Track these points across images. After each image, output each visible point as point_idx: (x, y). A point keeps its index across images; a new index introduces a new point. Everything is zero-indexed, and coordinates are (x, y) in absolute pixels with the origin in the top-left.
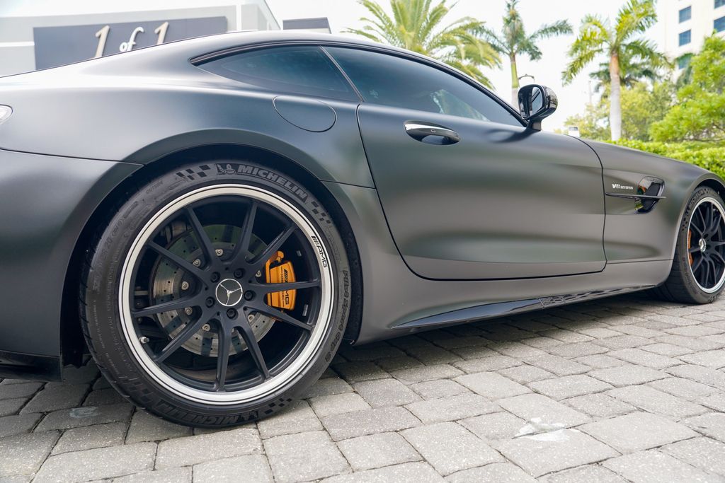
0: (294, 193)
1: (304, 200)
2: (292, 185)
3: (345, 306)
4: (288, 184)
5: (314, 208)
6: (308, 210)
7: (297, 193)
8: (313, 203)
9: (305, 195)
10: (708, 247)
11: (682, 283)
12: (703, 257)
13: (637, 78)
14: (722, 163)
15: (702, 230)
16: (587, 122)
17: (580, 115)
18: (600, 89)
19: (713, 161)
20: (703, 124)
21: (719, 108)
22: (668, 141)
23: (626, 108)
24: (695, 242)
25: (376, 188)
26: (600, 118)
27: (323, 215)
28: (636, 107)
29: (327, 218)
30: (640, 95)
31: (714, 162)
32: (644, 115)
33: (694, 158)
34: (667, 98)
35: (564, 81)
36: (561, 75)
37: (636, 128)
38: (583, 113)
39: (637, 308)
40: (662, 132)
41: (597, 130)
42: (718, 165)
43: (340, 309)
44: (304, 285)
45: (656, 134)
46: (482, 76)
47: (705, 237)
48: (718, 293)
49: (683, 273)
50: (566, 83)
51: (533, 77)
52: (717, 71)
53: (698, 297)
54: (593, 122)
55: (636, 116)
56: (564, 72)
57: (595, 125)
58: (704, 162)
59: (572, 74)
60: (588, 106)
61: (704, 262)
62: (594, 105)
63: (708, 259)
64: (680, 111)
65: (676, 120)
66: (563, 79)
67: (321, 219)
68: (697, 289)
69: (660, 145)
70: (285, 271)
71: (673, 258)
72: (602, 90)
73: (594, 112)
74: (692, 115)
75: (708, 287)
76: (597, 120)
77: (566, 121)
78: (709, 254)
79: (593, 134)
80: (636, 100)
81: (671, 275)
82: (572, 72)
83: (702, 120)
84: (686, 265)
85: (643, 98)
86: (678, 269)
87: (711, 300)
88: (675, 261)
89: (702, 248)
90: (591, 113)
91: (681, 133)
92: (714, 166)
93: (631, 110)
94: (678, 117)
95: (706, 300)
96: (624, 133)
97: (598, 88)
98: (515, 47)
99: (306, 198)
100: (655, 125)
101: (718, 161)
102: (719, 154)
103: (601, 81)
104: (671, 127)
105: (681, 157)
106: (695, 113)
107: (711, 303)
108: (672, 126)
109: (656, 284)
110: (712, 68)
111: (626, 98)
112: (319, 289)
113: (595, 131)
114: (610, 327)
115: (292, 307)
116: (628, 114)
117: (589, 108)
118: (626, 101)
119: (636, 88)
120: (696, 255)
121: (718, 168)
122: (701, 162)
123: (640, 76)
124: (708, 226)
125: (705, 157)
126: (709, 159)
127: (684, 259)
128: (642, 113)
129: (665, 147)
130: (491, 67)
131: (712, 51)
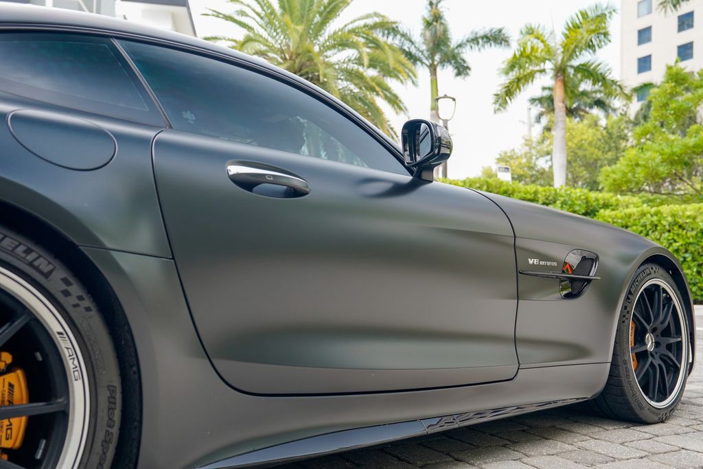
0: (31, 264)
1: (47, 275)
2: (28, 251)
3: (106, 442)
4: (21, 249)
5: (64, 287)
6: (53, 291)
7: (36, 263)
8: (65, 281)
9: (51, 267)
10: (657, 344)
11: (623, 394)
12: (650, 359)
13: (587, 109)
14: (684, 225)
15: (649, 323)
16: (524, 160)
17: (516, 151)
18: (541, 119)
19: (675, 221)
20: (663, 173)
21: (681, 154)
22: (623, 193)
23: (574, 146)
24: (640, 338)
25: (173, 258)
26: (542, 156)
27: (80, 298)
28: (586, 145)
29: (87, 302)
30: (591, 131)
31: (676, 223)
32: (594, 156)
33: (652, 216)
34: (623, 136)
35: (497, 106)
36: (493, 99)
37: (585, 172)
38: (518, 147)
39: (566, 427)
40: (614, 180)
41: (537, 171)
42: (680, 227)
43: (98, 448)
44: (40, 408)
45: (607, 183)
46: (390, 93)
47: (654, 331)
48: (672, 408)
49: (624, 379)
50: (499, 109)
51: (454, 100)
52: (679, 109)
53: (645, 415)
54: (533, 161)
55: (585, 156)
56: (497, 95)
57: (535, 164)
58: (664, 223)
59: (507, 98)
60: (526, 140)
61: (652, 364)
62: (534, 140)
63: (657, 362)
64: (636, 155)
65: (632, 166)
66: (495, 103)
67: (76, 306)
68: (643, 403)
69: (611, 197)
70: (11, 386)
71: (610, 360)
72: (544, 121)
73: (534, 148)
74: (650, 161)
75: (659, 401)
76: (537, 159)
77: (498, 156)
78: (659, 355)
79: (532, 176)
80: (585, 137)
81: (608, 383)
82: (507, 95)
83: (661, 169)
84: (627, 370)
85: (594, 135)
86: (618, 376)
87: (662, 418)
88: (614, 364)
89: (650, 345)
90: (530, 149)
91: (637, 183)
92: (676, 228)
93: (580, 148)
94: (634, 163)
95: (656, 418)
96: (570, 176)
97: (540, 118)
98: (437, 57)
99: (51, 272)
100: (607, 171)
101: (681, 221)
102: (681, 214)
103: (543, 110)
104: (625, 174)
105: (637, 214)
106: (653, 159)
107: (662, 422)
109: (589, 396)
110: (673, 105)
111: (574, 133)
112: (63, 416)
113: (534, 173)
114: (525, 460)
115: (18, 444)
116: (576, 154)
117: (528, 142)
118: (574, 137)
119: (586, 122)
120: (642, 356)
121: (680, 231)
122: (660, 221)
123: (591, 107)
124: (657, 317)
125: (665, 215)
126: (670, 219)
127: (625, 362)
128: (593, 154)
129: (617, 200)
130: (402, 81)
131: (673, 84)
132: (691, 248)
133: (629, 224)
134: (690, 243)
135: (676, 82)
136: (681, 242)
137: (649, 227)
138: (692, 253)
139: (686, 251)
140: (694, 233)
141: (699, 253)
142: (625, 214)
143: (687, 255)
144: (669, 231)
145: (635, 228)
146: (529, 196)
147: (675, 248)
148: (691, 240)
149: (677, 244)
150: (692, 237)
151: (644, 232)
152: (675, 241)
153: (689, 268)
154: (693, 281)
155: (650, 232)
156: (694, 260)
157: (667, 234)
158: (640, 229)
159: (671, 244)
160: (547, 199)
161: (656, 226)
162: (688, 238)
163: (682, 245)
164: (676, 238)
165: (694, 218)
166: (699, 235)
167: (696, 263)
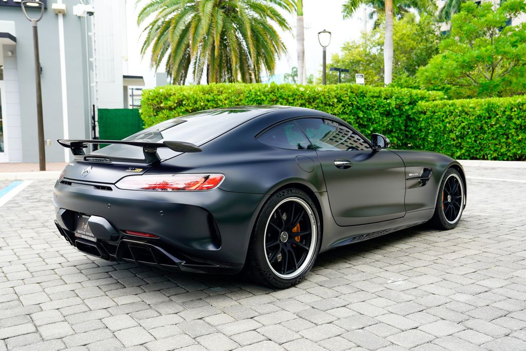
2: (305, 195)
8: (311, 201)
10: (452, 199)
12: (449, 205)
13: (407, 8)
14: (469, 113)
15: (449, 191)
16: (362, 49)
17: (356, 42)
18: (373, 16)
19: (463, 110)
20: (457, 74)
21: (469, 62)
23: (397, 39)
26: (374, 46)
27: (314, 205)
28: (405, 38)
30: (409, 26)
31: (463, 111)
32: (411, 46)
33: (450, 106)
35: (345, 14)
36: (342, 8)
38: (359, 41)
41: (371, 57)
42: (466, 113)
45: (422, 78)
47: (451, 194)
50: (347, 16)
52: (469, 30)
53: (447, 226)
54: (368, 49)
55: (404, 45)
56: (345, 6)
57: (370, 52)
58: (457, 111)
59: (352, 8)
60: (363, 34)
61: (450, 207)
64: (441, 61)
65: (438, 68)
66: (344, 12)
68: (446, 222)
69: (426, 93)
71: (435, 207)
72: (375, 17)
73: (369, 40)
74: (450, 67)
75: (452, 221)
76: (371, 48)
77: (343, 46)
78: (452, 203)
79: (367, 60)
80: (404, 32)
82: (352, 6)
83: (457, 71)
85: (412, 30)
89: (449, 200)
90: (366, 41)
91: (441, 80)
92: (463, 114)
93: (401, 39)
94: (439, 66)
97: (372, 15)
99: (309, 199)
100: (422, 70)
101: (466, 110)
102: (467, 105)
103: (375, 10)
104: (433, 73)
105: (441, 105)
106: (452, 65)
108: (435, 73)
109: (427, 221)
110: (465, 28)
111: (397, 29)
113: (369, 58)
116: (398, 44)
117: (364, 35)
118: (397, 32)
119: (405, 19)
121: (466, 116)
122: (454, 110)
123: (409, 7)
124: (452, 189)
125: (458, 106)
126: (460, 108)
128: (410, 44)
129: (429, 94)
131: (466, 13)
132: (472, 127)
133: (436, 111)
134: (471, 124)
135: (468, 12)
136: (466, 123)
137: (448, 113)
138: (472, 129)
139: (469, 128)
140: (474, 117)
141: (476, 129)
142: (434, 105)
143: (469, 131)
144: (459, 116)
145: (439, 113)
146: (376, 94)
147: (463, 126)
148: (472, 122)
149: (464, 124)
150: (473, 119)
151: (445, 116)
152: (463, 122)
153: (470, 138)
154: (472, 146)
155: (448, 116)
156: (473, 133)
157: (458, 118)
158: (443, 114)
159: (460, 123)
160: (387, 95)
161: (452, 112)
162: (470, 120)
163: (466, 125)
164: (463, 120)
165: (474, 108)
166: (477, 118)
167: (474, 135)
